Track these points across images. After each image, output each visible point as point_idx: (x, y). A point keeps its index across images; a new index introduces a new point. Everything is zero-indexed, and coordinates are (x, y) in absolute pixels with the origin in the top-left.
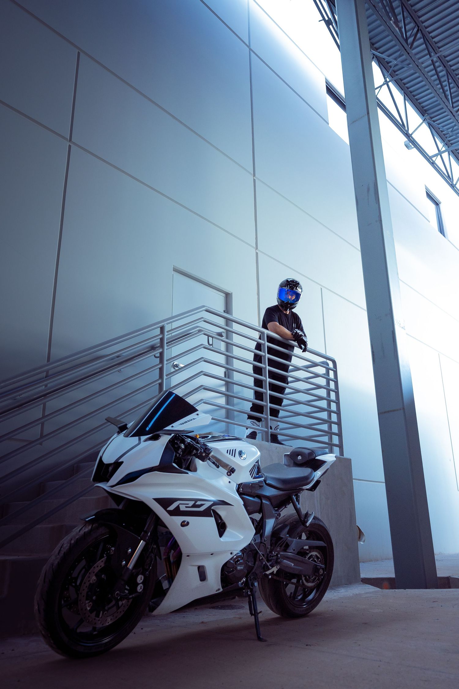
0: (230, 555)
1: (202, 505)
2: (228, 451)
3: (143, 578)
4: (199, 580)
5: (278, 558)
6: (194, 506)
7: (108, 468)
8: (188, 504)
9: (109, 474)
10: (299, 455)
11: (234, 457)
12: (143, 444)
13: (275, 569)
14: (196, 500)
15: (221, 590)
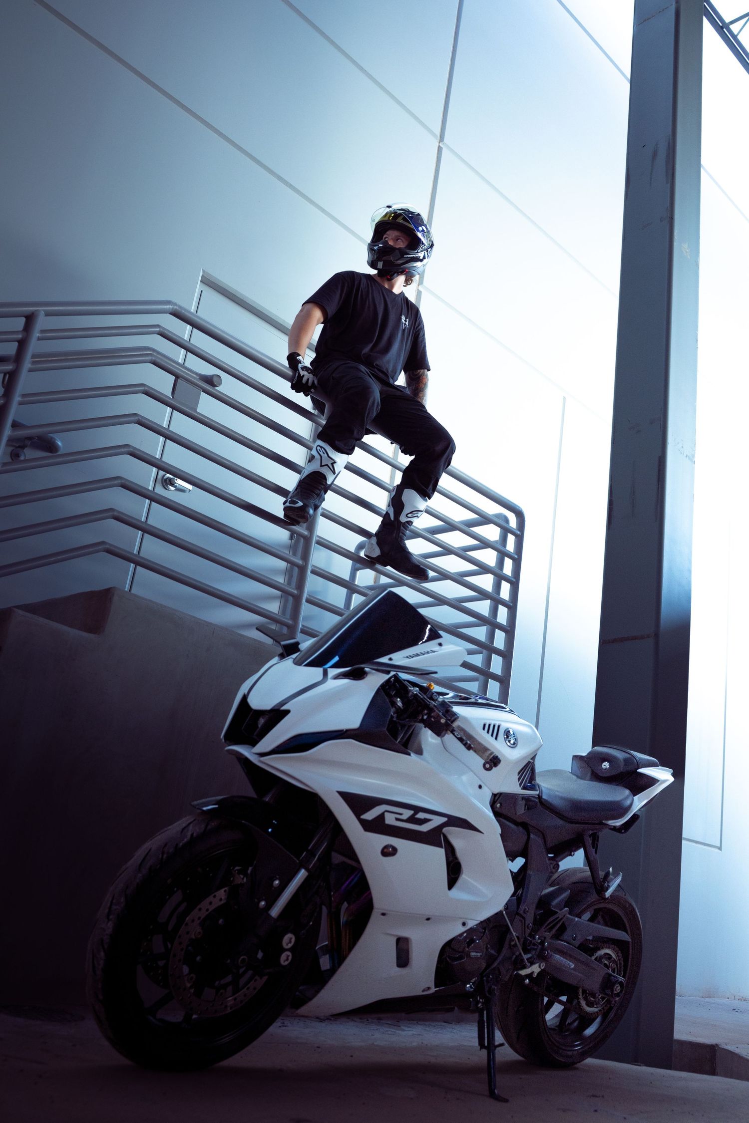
0: (460, 926)
1: (426, 821)
2: (485, 725)
3: (293, 940)
4: (395, 965)
5: (543, 949)
6: (411, 820)
7: (258, 719)
8: (401, 814)
9: (258, 729)
10: (604, 760)
11: (496, 738)
12: (332, 684)
13: (536, 969)
14: (417, 809)
15: (433, 990)
